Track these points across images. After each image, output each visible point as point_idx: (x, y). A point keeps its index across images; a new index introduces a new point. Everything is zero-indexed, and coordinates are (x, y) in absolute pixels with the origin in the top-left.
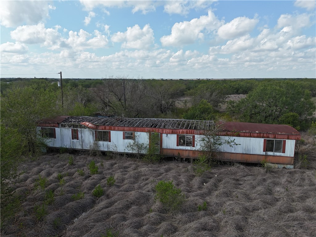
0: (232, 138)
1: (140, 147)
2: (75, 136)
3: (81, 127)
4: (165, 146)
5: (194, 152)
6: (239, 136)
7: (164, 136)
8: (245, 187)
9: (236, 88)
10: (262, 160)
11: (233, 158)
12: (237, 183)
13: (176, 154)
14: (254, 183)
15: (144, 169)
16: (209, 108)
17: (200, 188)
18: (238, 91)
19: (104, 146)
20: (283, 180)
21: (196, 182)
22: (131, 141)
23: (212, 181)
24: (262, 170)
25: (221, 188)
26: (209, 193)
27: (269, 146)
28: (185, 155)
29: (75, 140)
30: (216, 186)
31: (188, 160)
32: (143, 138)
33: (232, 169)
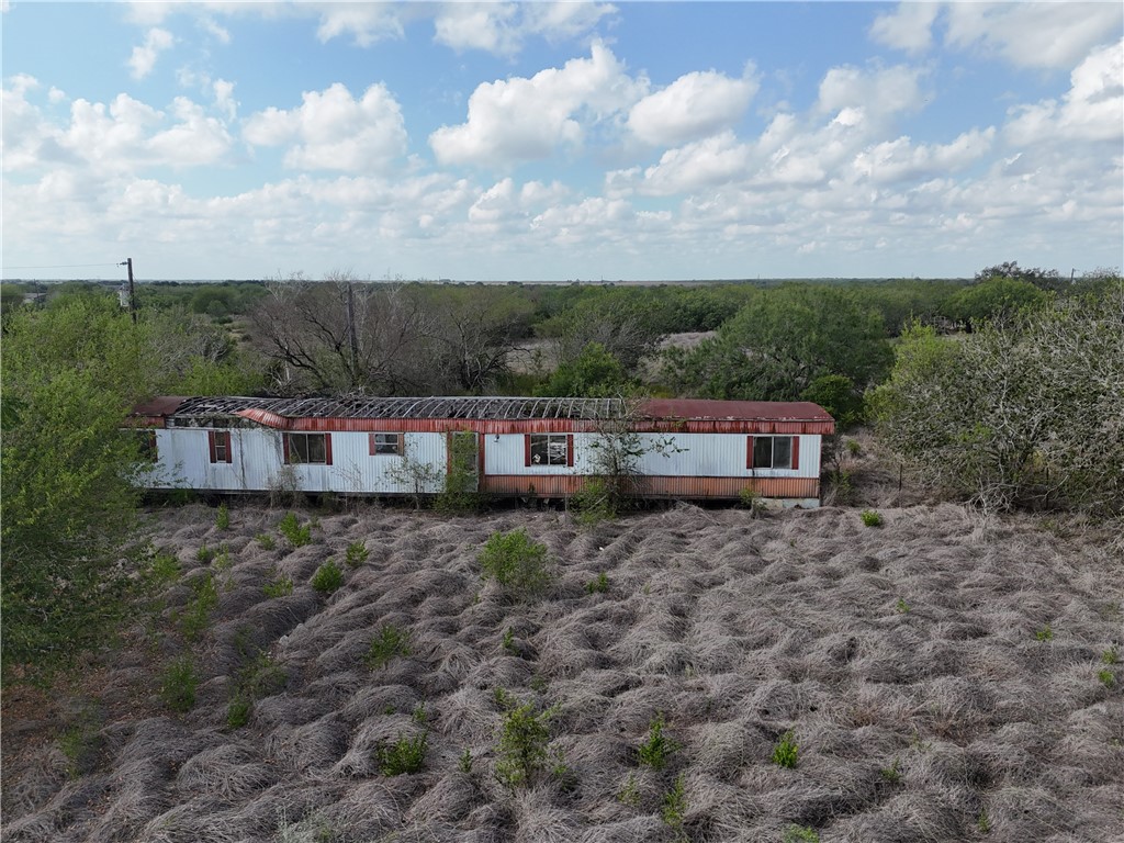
0: (668, 436)
1: (421, 473)
2: (220, 451)
3: (238, 423)
4: (490, 469)
5: (572, 479)
6: (685, 429)
7: (489, 439)
8: (699, 547)
9: (694, 313)
10: (743, 490)
11: (673, 488)
12: (681, 540)
13: (523, 487)
14: (720, 538)
15: (439, 528)
16: (609, 368)
17: (589, 556)
18: (700, 320)
19: (312, 477)
20: (788, 528)
21: (580, 544)
22: (393, 460)
23: (619, 542)
24: (742, 513)
25: (642, 552)
26: (614, 562)
27: (760, 454)
28: (549, 488)
29: (221, 465)
30: (629, 549)
31: (557, 504)
32: (429, 449)
33: (671, 515)
